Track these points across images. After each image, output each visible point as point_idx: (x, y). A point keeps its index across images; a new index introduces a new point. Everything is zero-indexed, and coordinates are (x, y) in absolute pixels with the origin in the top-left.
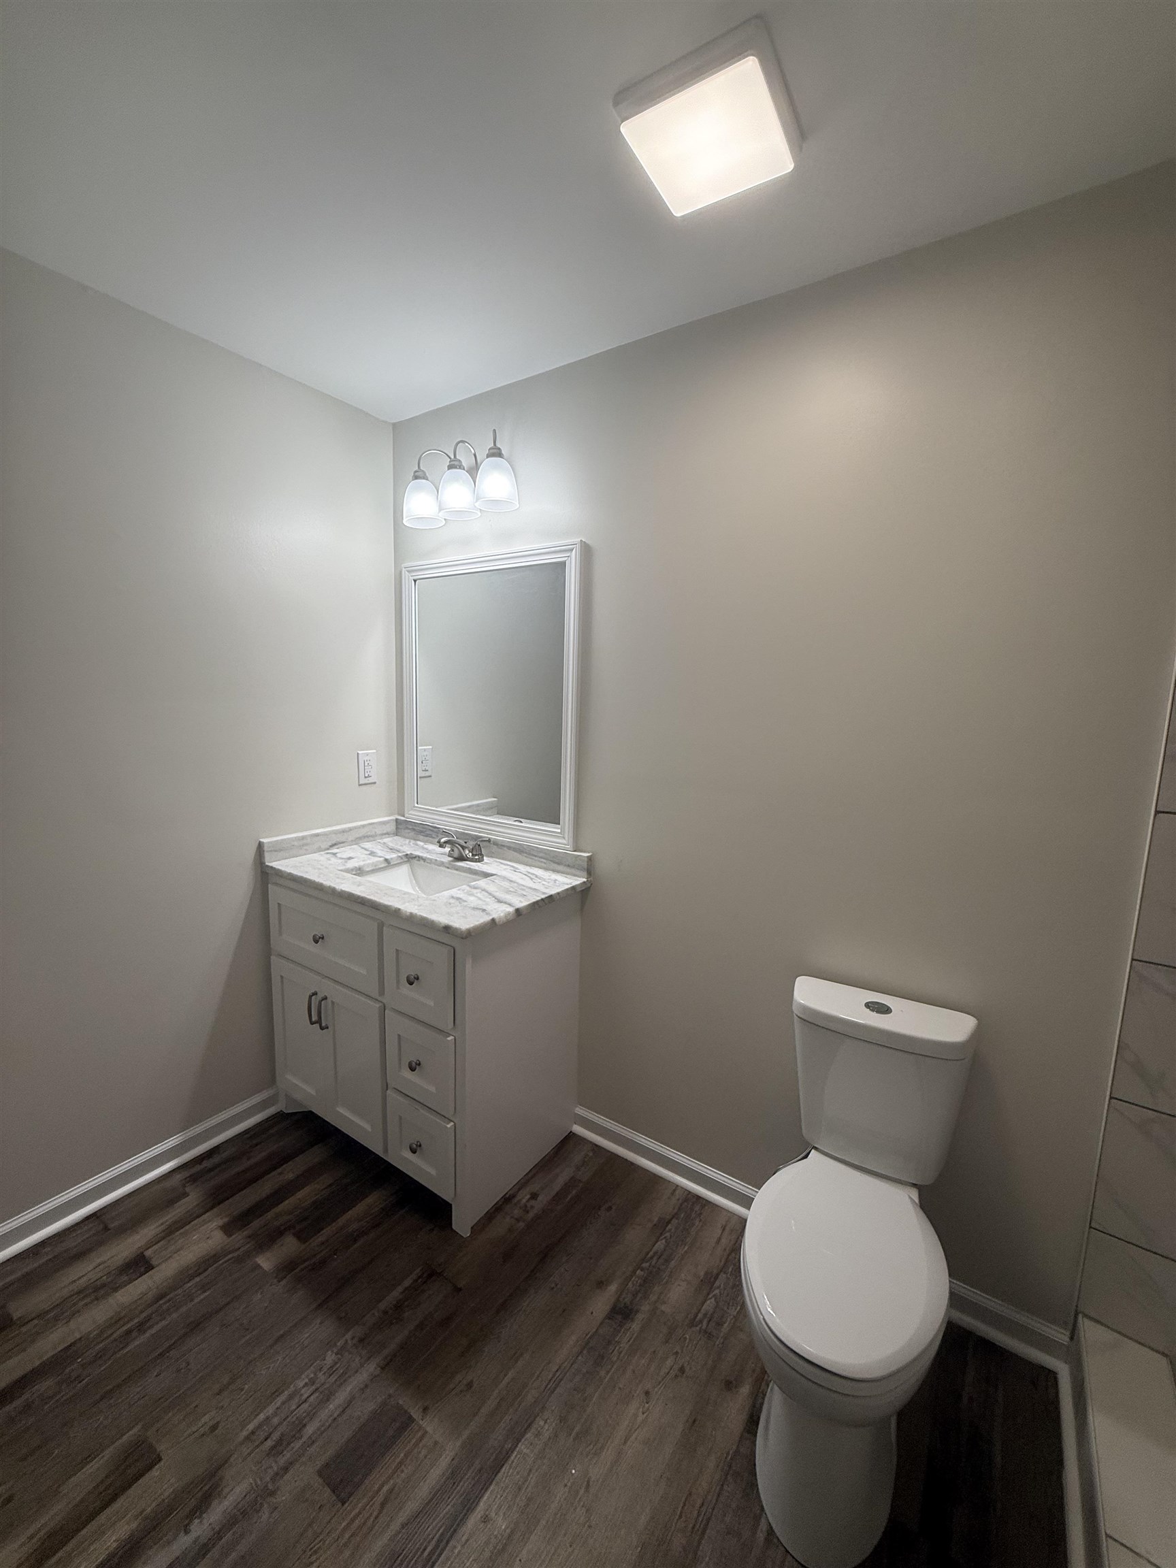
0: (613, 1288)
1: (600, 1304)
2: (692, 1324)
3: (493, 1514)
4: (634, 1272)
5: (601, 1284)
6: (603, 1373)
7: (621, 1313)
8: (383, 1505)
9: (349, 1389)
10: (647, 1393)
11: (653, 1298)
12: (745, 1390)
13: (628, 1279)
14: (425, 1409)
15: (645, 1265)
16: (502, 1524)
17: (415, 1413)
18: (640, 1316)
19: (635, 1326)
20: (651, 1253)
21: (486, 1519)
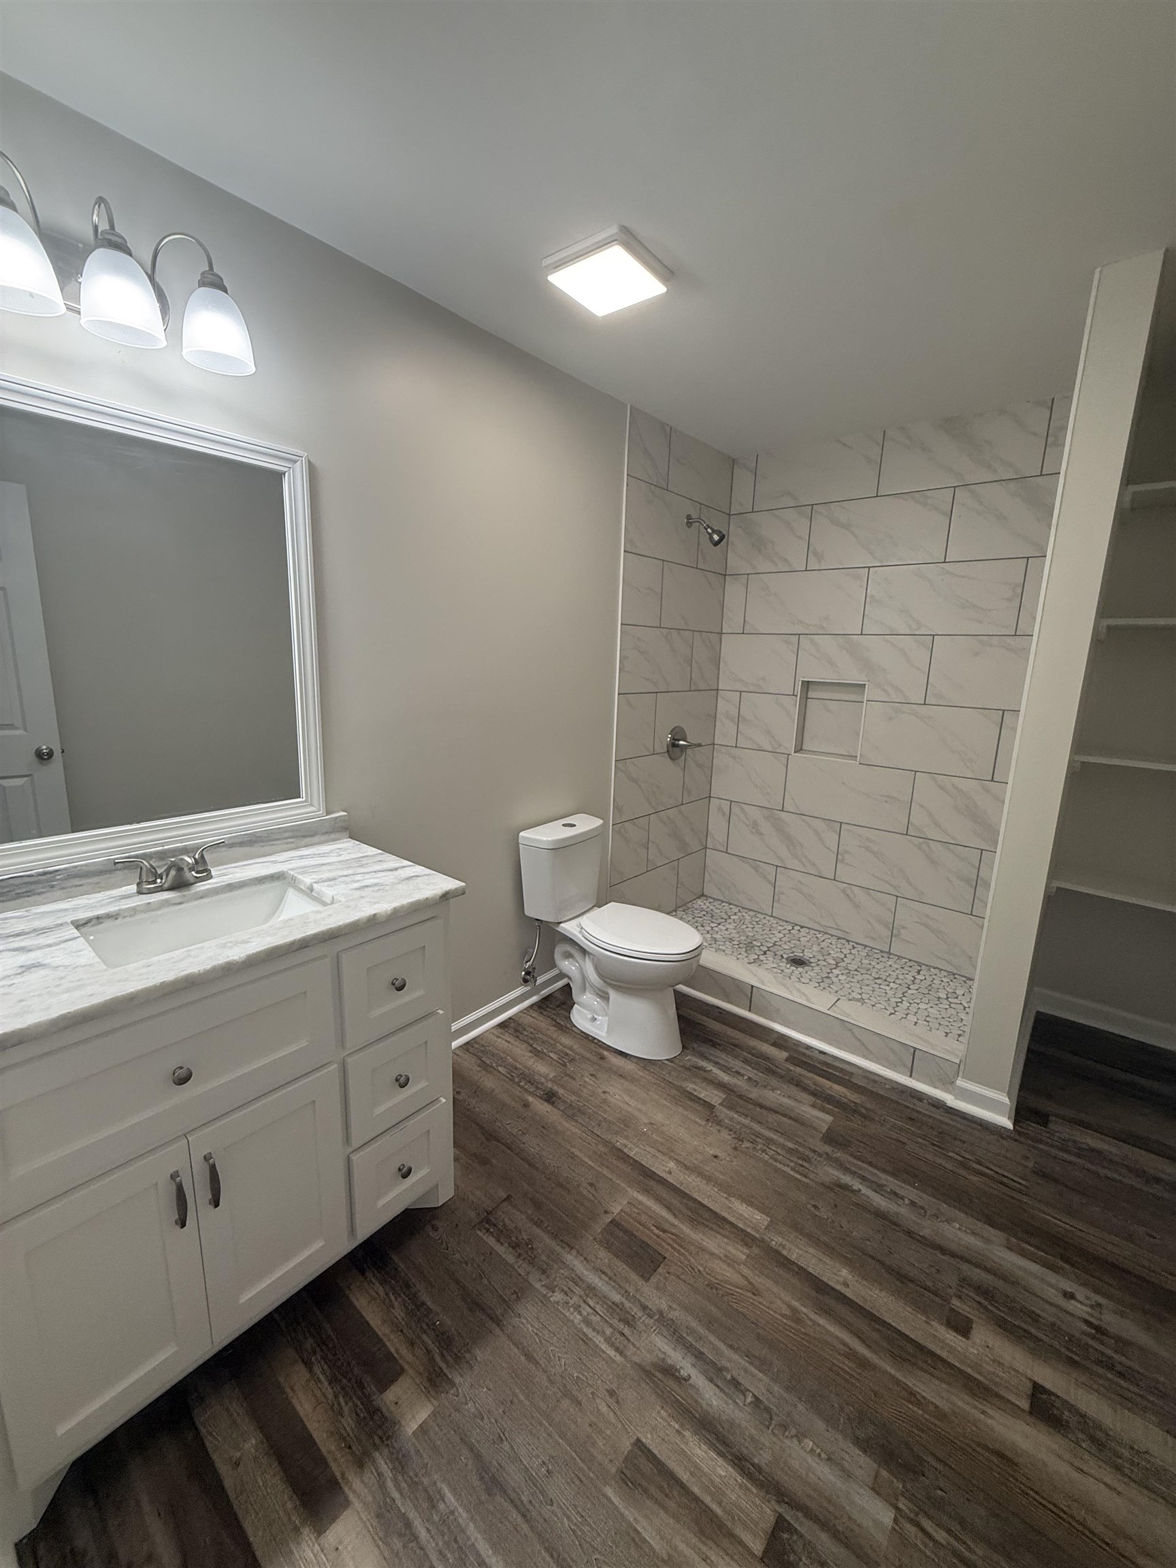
0: (530, 1099)
1: (541, 1107)
2: (565, 1065)
3: (667, 1169)
4: (522, 1087)
5: (526, 1105)
6: (590, 1111)
7: (550, 1097)
8: (664, 1231)
9: (586, 1273)
10: (604, 1092)
11: (543, 1080)
12: (606, 1053)
13: (526, 1090)
14: (606, 1212)
15: (517, 1080)
16: (672, 1164)
17: (608, 1219)
18: (555, 1088)
19: (561, 1091)
20: (508, 1075)
21: (670, 1173)
